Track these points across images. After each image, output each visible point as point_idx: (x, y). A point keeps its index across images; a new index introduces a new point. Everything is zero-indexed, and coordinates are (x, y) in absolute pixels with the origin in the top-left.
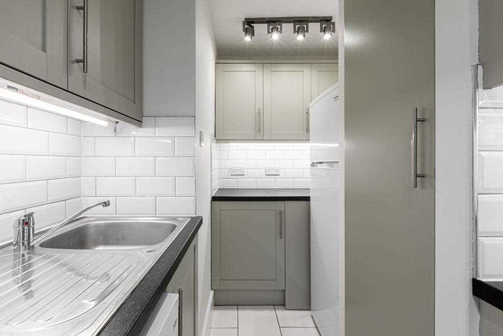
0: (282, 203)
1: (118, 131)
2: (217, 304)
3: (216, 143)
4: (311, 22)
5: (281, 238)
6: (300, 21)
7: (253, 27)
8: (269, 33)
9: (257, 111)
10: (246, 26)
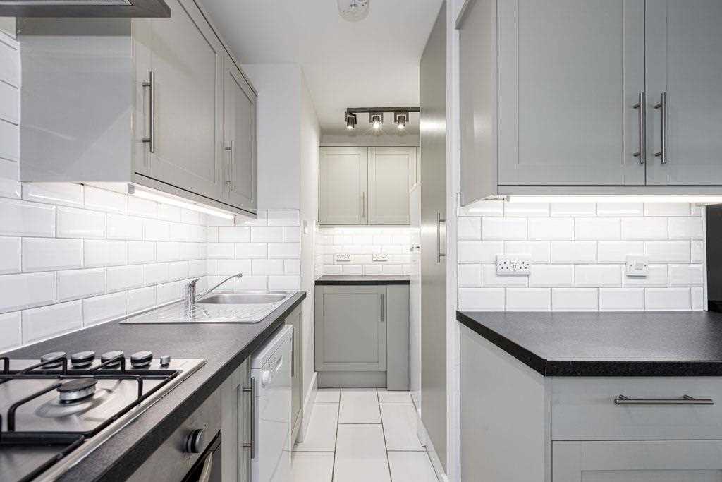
0: (384, 287)
1: (237, 222)
2: (321, 387)
3: (320, 228)
4: (411, 111)
5: (383, 320)
6: (400, 111)
7: (355, 115)
8: (370, 122)
9: (362, 195)
10: (349, 116)
